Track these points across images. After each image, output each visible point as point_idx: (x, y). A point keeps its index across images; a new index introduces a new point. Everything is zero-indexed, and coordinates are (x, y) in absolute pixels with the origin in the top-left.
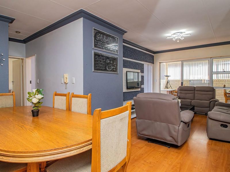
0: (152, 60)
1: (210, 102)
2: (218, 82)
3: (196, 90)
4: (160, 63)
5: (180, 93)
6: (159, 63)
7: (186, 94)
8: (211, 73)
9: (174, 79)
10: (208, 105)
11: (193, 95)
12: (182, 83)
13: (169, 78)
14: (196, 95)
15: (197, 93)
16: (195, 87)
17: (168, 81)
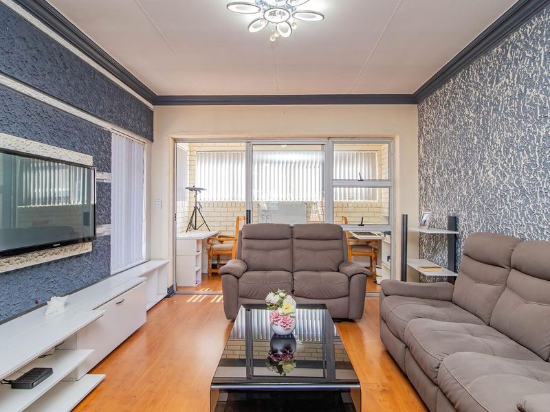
0: (145, 128)
1: (350, 278)
3: (296, 235)
4: (175, 140)
5: (249, 248)
6: (172, 141)
7: (268, 250)
8: (329, 184)
10: (342, 289)
11: (287, 252)
12: (249, 212)
14: (297, 253)
15: (300, 248)
16: (292, 227)
17: (198, 205)
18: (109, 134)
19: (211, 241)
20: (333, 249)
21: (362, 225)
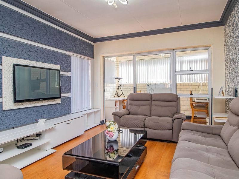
0: (89, 52)
1: (173, 120)
2: (183, 87)
3: (153, 99)
4: (104, 57)
5: (131, 104)
6: (102, 58)
7: (139, 105)
8: (174, 73)
9: (128, 83)
10: (169, 126)
11: (148, 107)
12: (135, 88)
13: (122, 82)
14: (153, 107)
15: (154, 105)
16: (152, 95)
17: (120, 86)
18: (70, 56)
19: (124, 102)
20: (173, 106)
21: (192, 94)
